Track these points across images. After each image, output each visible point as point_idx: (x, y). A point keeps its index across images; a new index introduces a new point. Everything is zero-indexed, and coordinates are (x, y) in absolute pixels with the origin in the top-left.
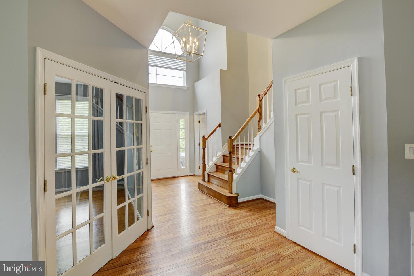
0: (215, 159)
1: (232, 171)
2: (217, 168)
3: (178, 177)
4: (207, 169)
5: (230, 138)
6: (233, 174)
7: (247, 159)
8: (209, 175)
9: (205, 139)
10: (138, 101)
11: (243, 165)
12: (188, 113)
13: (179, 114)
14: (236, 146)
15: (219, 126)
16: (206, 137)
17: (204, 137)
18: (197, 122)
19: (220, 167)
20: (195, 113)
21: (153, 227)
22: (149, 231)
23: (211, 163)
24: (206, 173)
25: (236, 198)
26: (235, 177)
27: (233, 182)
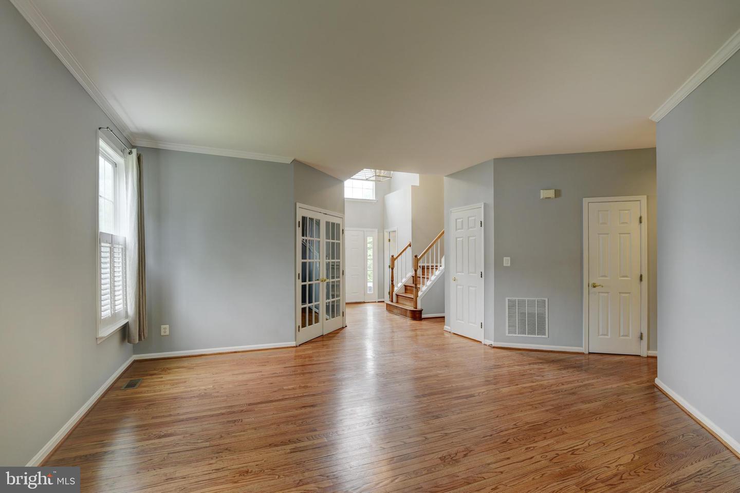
0: (404, 280)
1: (417, 289)
2: (406, 289)
3: (364, 302)
4: (395, 290)
5: (416, 256)
6: (418, 292)
7: (433, 278)
8: (397, 296)
9: (393, 259)
10: (338, 225)
11: (428, 283)
12: (376, 230)
13: (366, 231)
14: (426, 267)
15: (410, 245)
16: (395, 257)
17: (393, 256)
18: (388, 240)
19: (408, 288)
20: (385, 230)
21: (346, 326)
22: (343, 328)
23: (400, 285)
24: (394, 294)
25: (420, 312)
26: (420, 294)
27: (418, 298)
